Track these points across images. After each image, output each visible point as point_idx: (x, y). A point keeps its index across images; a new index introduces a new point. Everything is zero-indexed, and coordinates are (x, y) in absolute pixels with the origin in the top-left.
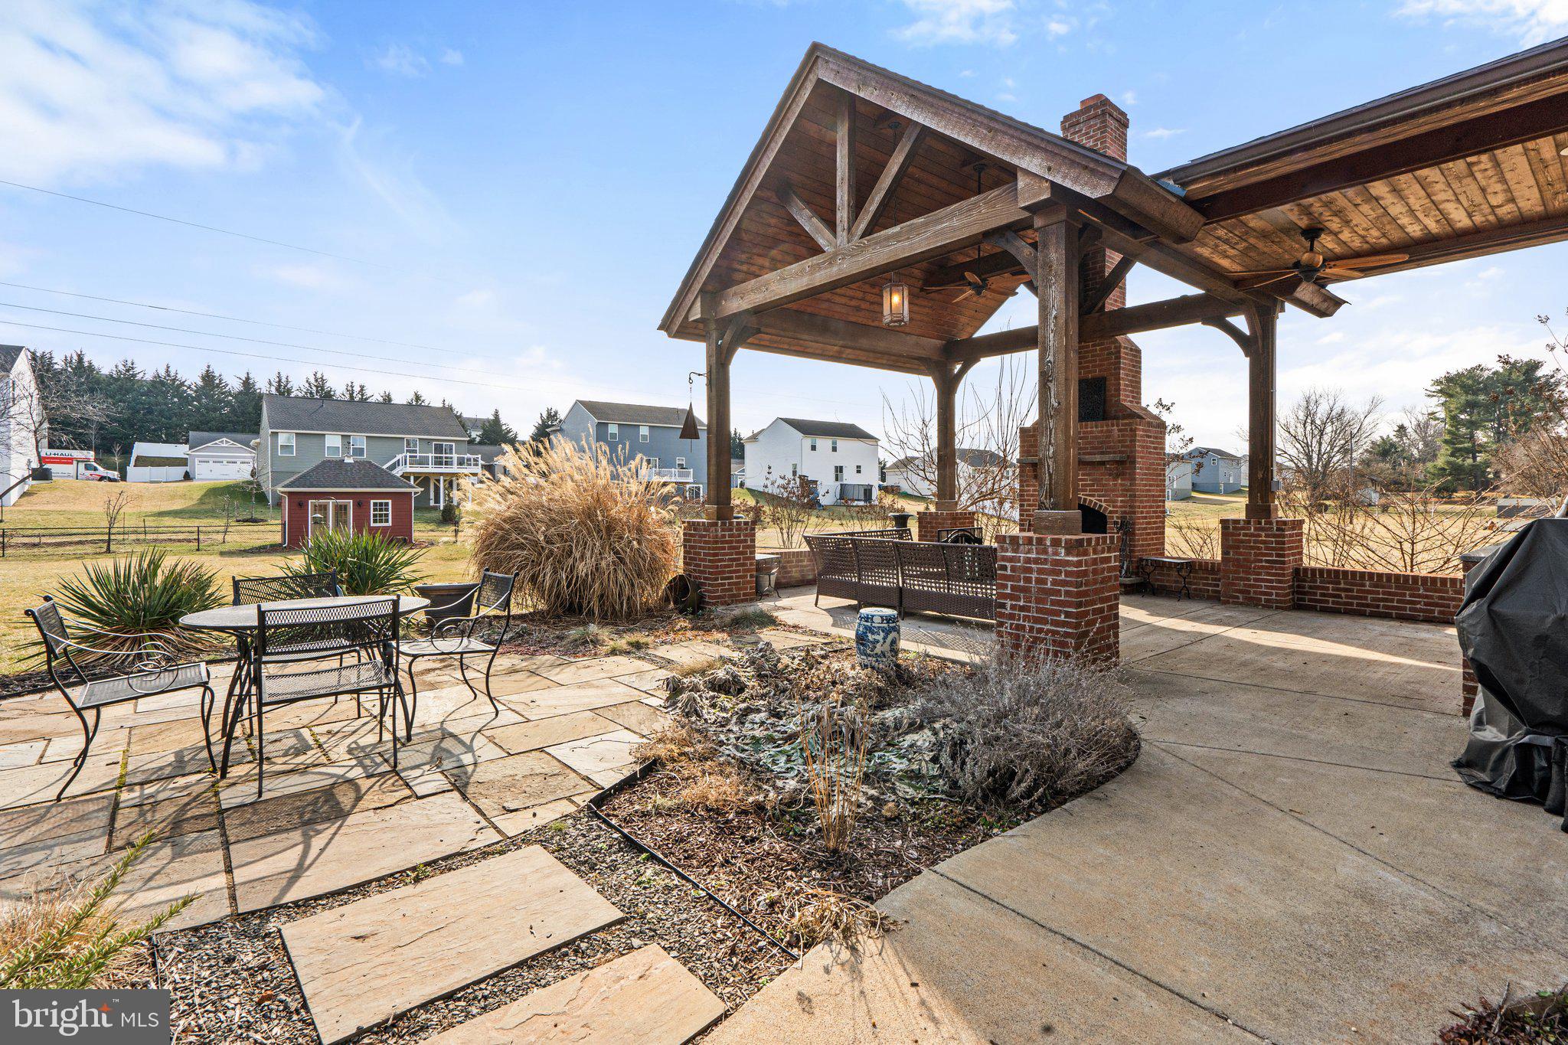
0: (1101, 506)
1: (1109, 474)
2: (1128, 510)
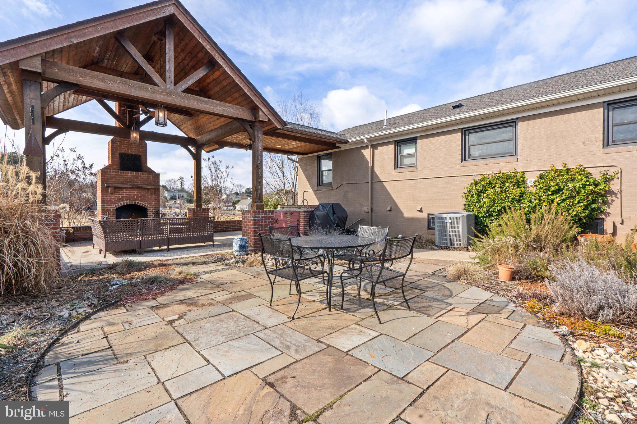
0: (145, 205)
1: (149, 193)
2: (157, 206)
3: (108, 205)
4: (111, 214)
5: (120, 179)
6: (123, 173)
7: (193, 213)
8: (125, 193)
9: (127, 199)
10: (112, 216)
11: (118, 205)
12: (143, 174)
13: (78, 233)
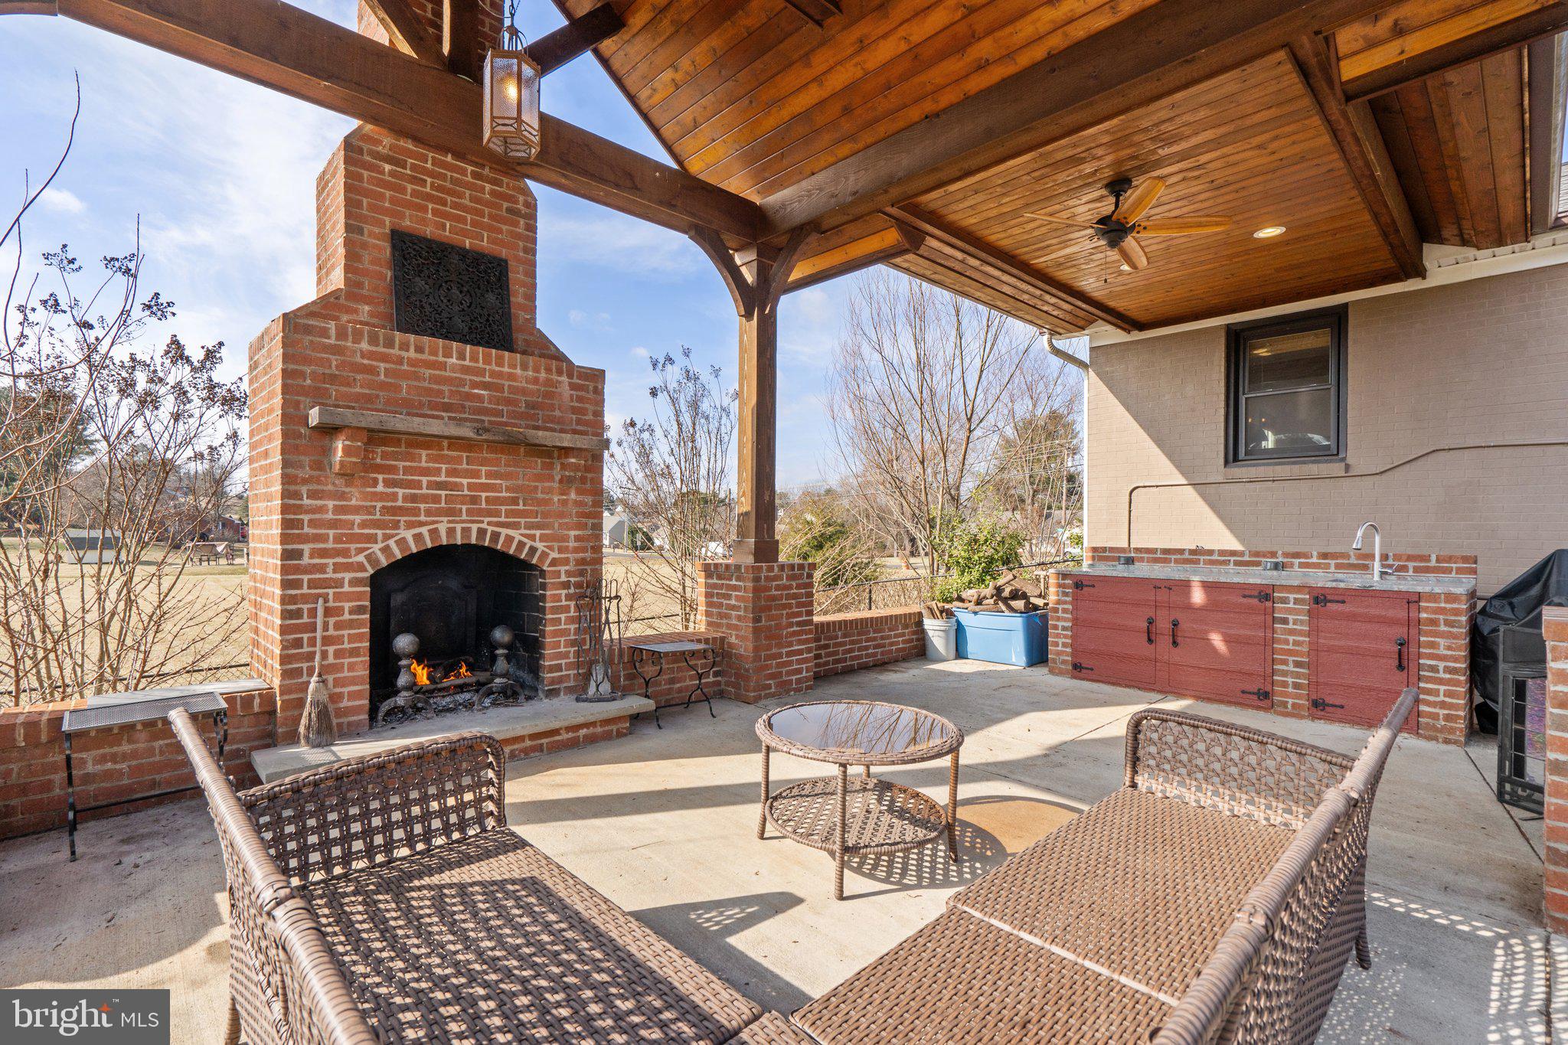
0: (532, 550)
1: (551, 478)
2: (588, 555)
3: (324, 553)
4: (339, 611)
5: (397, 388)
6: (419, 349)
7: (756, 590)
8: (425, 472)
9: (440, 513)
10: (351, 624)
11: (386, 550)
12: (524, 367)
13: (114, 758)
